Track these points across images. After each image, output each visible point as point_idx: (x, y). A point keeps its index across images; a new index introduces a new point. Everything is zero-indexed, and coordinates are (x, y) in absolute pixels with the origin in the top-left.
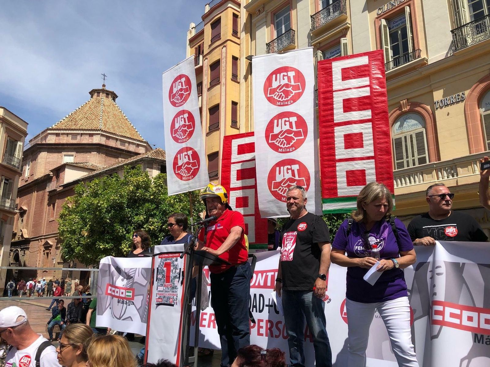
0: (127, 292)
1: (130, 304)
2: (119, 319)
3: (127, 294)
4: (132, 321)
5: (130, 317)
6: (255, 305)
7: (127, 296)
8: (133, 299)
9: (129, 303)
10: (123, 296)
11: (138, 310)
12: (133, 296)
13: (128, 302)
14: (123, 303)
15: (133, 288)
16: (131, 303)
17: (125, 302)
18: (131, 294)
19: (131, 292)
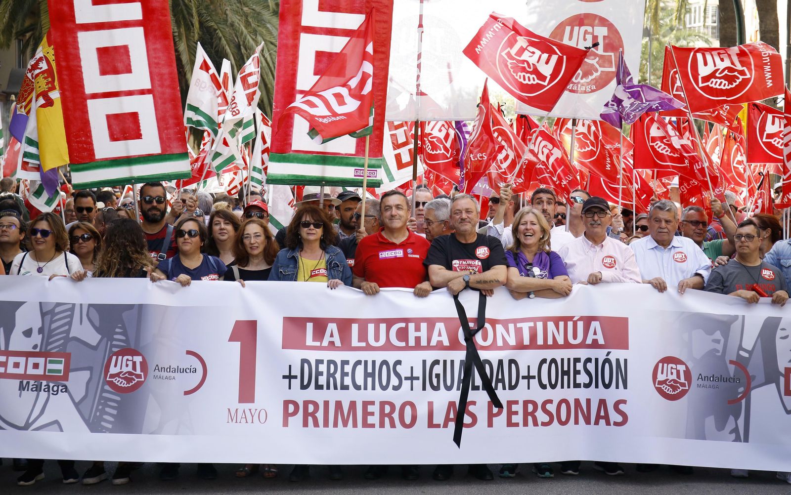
0: (51, 362)
1: (58, 390)
2: (26, 427)
3: (50, 366)
4: (62, 430)
5: (56, 422)
6: (500, 377)
7: (50, 371)
8: (66, 377)
9: (55, 388)
10: (40, 371)
11: (77, 405)
12: (67, 370)
13: (51, 385)
14: (38, 389)
15: (68, 351)
16: (60, 388)
17: (43, 387)
18: (61, 367)
19: (60, 362)
